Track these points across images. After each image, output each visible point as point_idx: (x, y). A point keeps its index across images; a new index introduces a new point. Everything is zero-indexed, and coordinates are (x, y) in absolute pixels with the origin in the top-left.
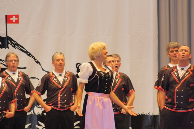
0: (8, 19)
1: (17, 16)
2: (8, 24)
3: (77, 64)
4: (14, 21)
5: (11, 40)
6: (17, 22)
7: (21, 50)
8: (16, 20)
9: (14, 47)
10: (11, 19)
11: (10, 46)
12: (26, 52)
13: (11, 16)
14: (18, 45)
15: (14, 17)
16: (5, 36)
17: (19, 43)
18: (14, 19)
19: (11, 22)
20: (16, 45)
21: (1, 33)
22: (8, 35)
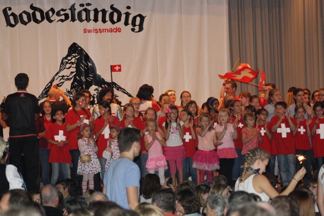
0: (113, 68)
1: (120, 66)
2: (113, 73)
4: (117, 70)
5: (115, 84)
6: (120, 70)
7: (124, 92)
8: (119, 69)
9: (118, 90)
10: (115, 68)
12: (127, 94)
13: (115, 66)
14: (120, 88)
15: (117, 66)
16: (110, 81)
17: (122, 87)
18: (117, 68)
19: (115, 71)
21: (108, 79)
22: (113, 81)
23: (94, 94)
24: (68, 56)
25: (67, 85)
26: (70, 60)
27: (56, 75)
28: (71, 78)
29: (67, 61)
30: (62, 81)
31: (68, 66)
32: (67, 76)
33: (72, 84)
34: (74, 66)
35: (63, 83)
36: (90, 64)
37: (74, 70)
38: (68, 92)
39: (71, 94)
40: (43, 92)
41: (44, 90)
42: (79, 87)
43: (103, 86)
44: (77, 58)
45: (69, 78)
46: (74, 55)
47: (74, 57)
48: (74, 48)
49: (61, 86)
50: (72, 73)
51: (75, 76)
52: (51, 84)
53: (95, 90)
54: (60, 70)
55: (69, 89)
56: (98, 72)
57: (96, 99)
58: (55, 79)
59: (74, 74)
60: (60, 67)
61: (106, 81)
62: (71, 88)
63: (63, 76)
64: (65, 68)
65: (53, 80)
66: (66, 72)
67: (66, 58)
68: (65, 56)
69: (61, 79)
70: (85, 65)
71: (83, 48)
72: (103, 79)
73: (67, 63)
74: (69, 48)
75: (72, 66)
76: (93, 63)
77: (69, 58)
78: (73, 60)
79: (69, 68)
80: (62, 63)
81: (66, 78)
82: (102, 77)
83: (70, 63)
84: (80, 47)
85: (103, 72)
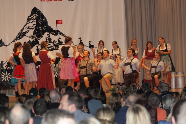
0: (57, 22)
1: (61, 21)
2: (58, 25)
3: (89, 42)
4: (60, 23)
5: (59, 31)
6: (61, 23)
7: (64, 36)
9: (60, 35)
10: (59, 22)
11: (58, 34)
13: (59, 21)
15: (60, 21)
16: (56, 30)
17: (63, 33)
18: (60, 22)
19: (59, 23)
20: (61, 34)
21: (55, 29)
22: (58, 30)
23: (47, 38)
24: (31, 15)
25: (31, 32)
26: (33, 17)
27: (24, 26)
28: (34, 28)
29: (31, 18)
30: (28, 30)
31: (32, 21)
32: (31, 27)
33: (34, 31)
34: (35, 21)
35: (29, 31)
36: (44, 20)
37: (35, 23)
38: (32, 36)
39: (34, 37)
40: (17, 36)
41: (18, 35)
42: (38, 33)
43: (52, 32)
44: (36, 16)
45: (32, 28)
46: (35, 14)
47: (35, 15)
48: (35, 11)
49: (27, 33)
50: (34, 25)
51: (36, 27)
52: (22, 32)
53: (47, 35)
54: (27, 24)
55: (32, 34)
56: (49, 25)
57: (48, 40)
58: (24, 29)
59: (35, 26)
60: (27, 22)
61: (54, 29)
62: (34, 34)
63: (29, 27)
64: (30, 22)
65: (23, 29)
66: (30, 25)
67: (30, 16)
68: (29, 15)
69: (27, 29)
70: (41, 21)
71: (40, 10)
72: (52, 28)
73: (31, 19)
74: (32, 11)
75: (34, 21)
76: (46, 19)
77: (32, 16)
78: (34, 17)
79: (32, 22)
80: (28, 19)
81: (30, 28)
82: (51, 27)
83: (32, 19)
84: (38, 10)
85: (52, 24)
